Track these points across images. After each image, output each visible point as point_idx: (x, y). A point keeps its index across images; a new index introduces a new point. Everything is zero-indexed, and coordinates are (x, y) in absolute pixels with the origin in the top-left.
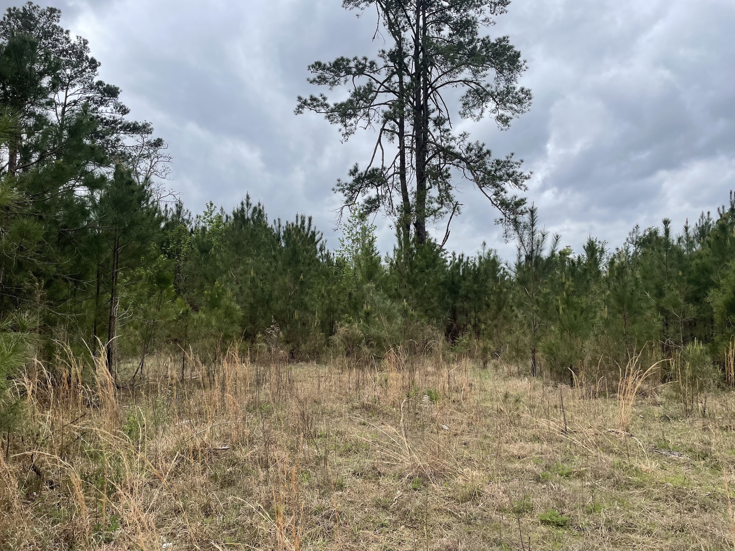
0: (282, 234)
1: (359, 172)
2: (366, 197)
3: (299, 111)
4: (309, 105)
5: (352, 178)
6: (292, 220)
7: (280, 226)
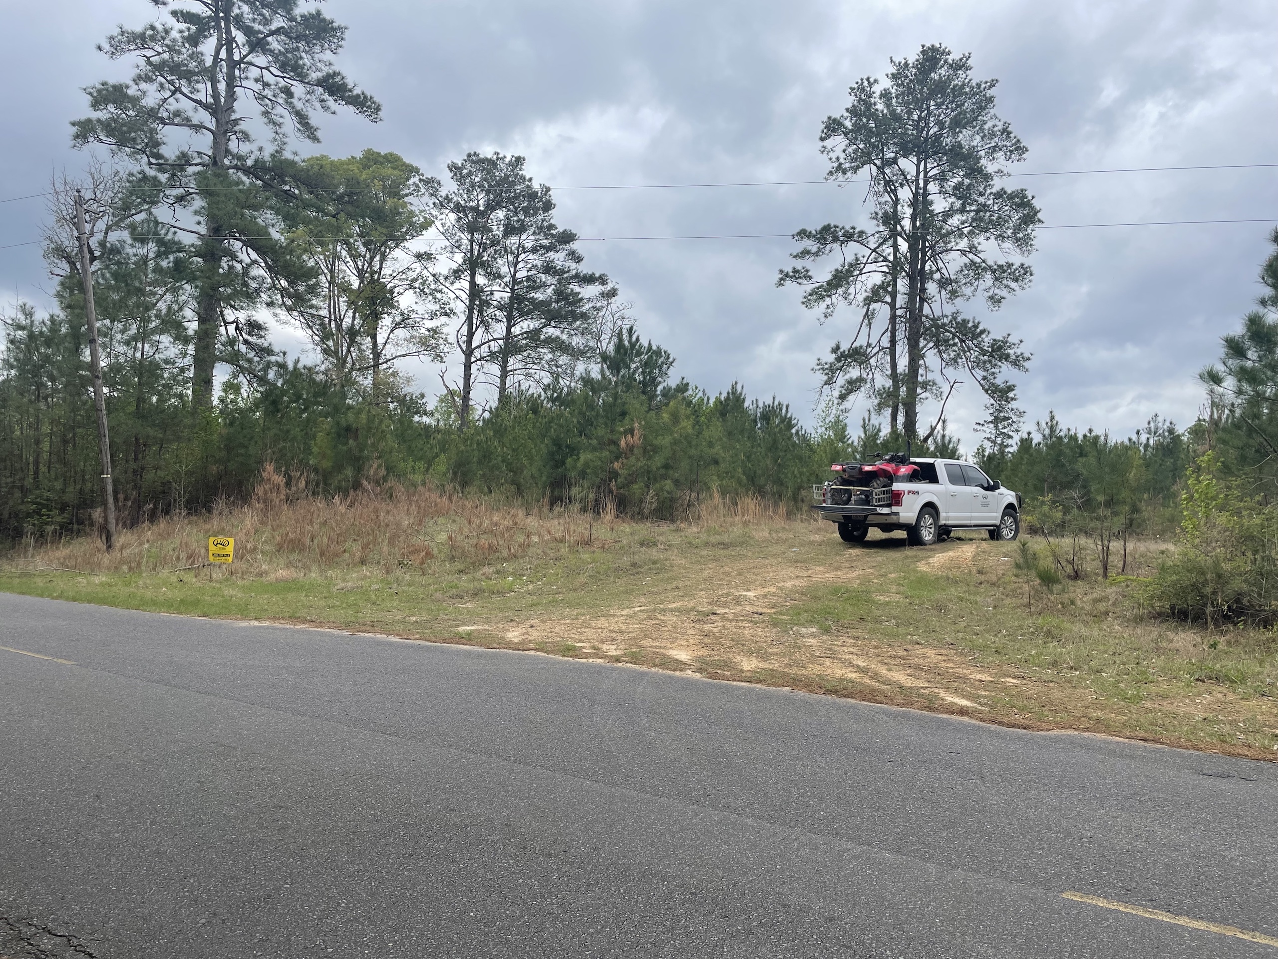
0: (759, 415)
1: (841, 350)
2: (847, 377)
3: (780, 283)
4: (791, 277)
5: (834, 356)
6: (769, 401)
7: (757, 407)
